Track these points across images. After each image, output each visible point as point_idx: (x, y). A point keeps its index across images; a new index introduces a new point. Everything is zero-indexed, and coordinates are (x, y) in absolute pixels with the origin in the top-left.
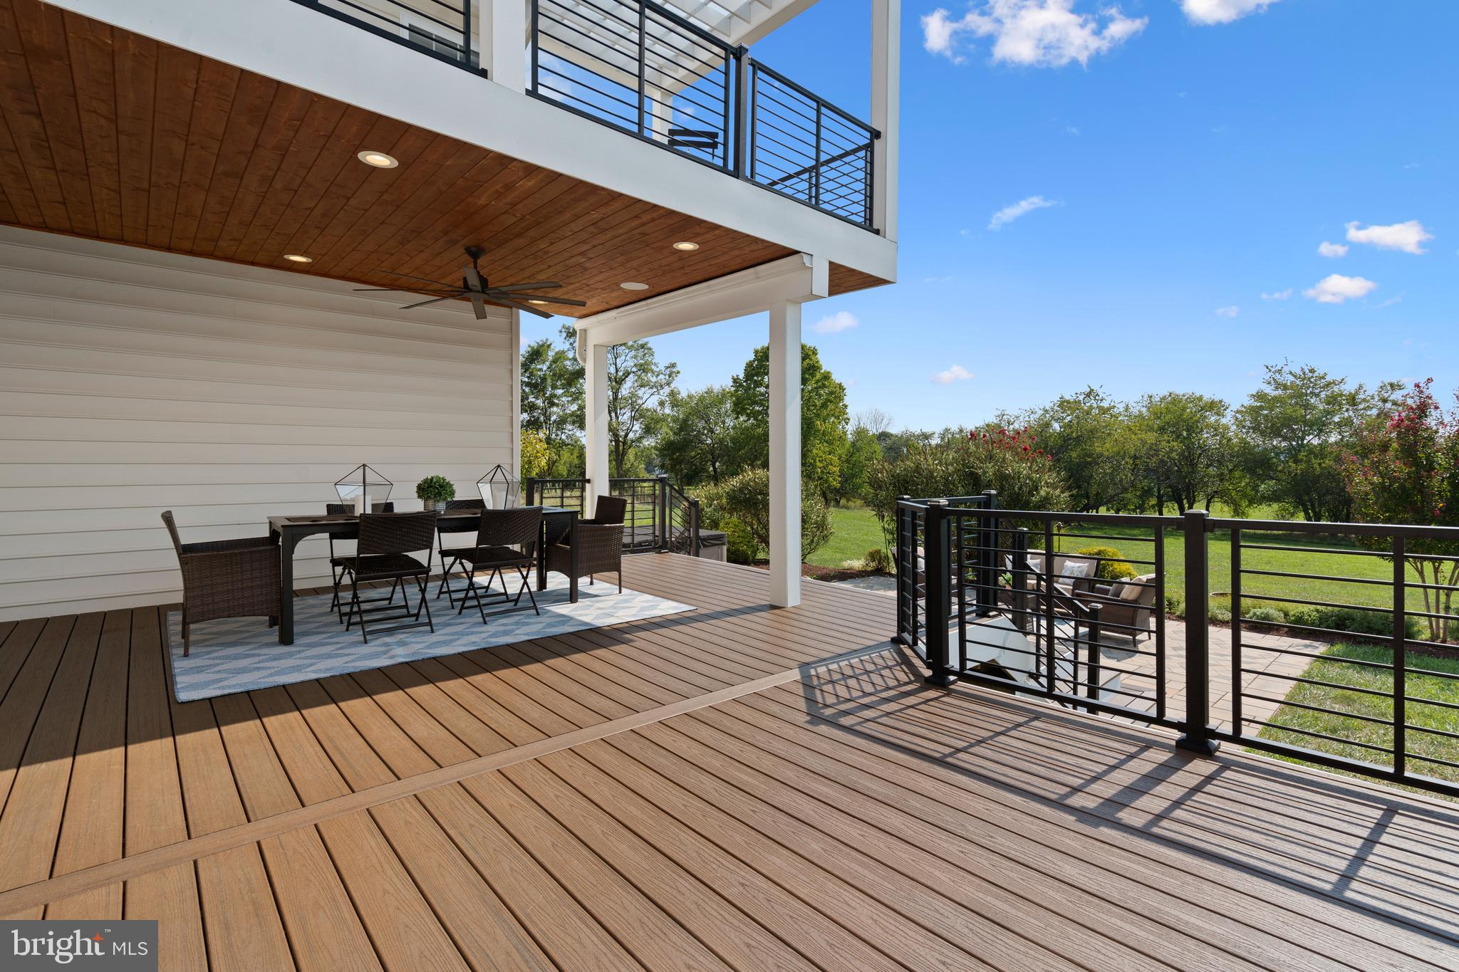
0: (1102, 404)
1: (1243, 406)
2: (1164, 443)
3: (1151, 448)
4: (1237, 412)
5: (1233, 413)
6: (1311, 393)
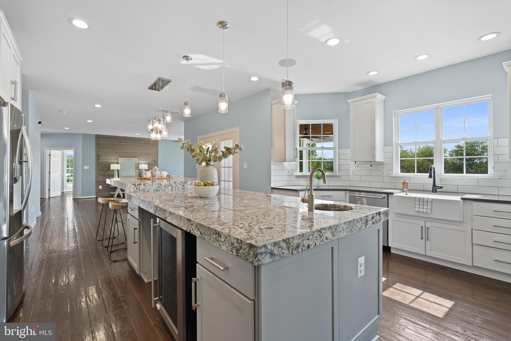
0: (403, 149)
1: (452, 150)
2: (425, 163)
3: (421, 164)
4: (450, 152)
5: (449, 152)
6: (476, 145)
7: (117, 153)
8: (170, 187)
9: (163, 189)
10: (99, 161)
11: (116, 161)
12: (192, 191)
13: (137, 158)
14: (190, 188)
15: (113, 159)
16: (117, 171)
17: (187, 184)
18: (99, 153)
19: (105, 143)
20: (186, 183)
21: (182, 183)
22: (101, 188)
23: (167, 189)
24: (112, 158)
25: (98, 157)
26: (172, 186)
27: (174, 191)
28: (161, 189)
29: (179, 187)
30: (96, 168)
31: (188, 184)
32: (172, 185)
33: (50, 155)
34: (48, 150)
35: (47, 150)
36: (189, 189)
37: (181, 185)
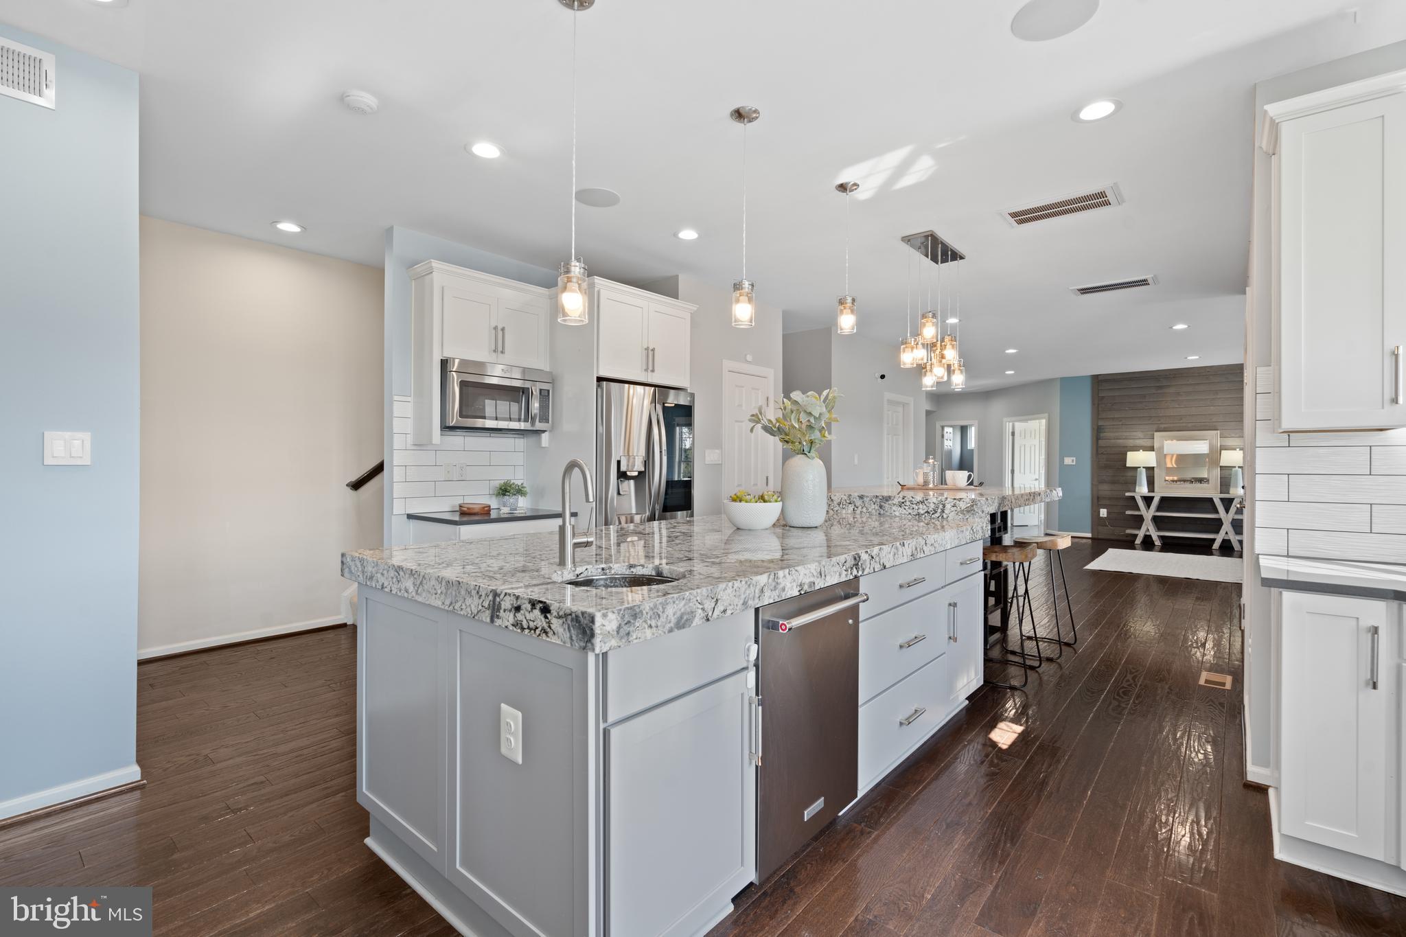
7: (1149, 420)
8: (850, 505)
9: (836, 509)
10: (1101, 443)
11: (1147, 443)
12: (905, 523)
13: (1215, 432)
14: (897, 514)
15: (1138, 437)
16: (1144, 469)
17: (890, 502)
18: (1100, 423)
19: (1117, 393)
20: (887, 500)
21: (878, 500)
22: (1106, 516)
23: (844, 512)
24: (1135, 433)
25: (1098, 432)
26: (855, 506)
27: (858, 516)
28: (832, 509)
29: (870, 510)
30: (1093, 462)
31: (894, 505)
32: (854, 502)
33: (1013, 434)
34: (1009, 422)
35: (1007, 423)
36: (896, 516)
37: (874, 504)
